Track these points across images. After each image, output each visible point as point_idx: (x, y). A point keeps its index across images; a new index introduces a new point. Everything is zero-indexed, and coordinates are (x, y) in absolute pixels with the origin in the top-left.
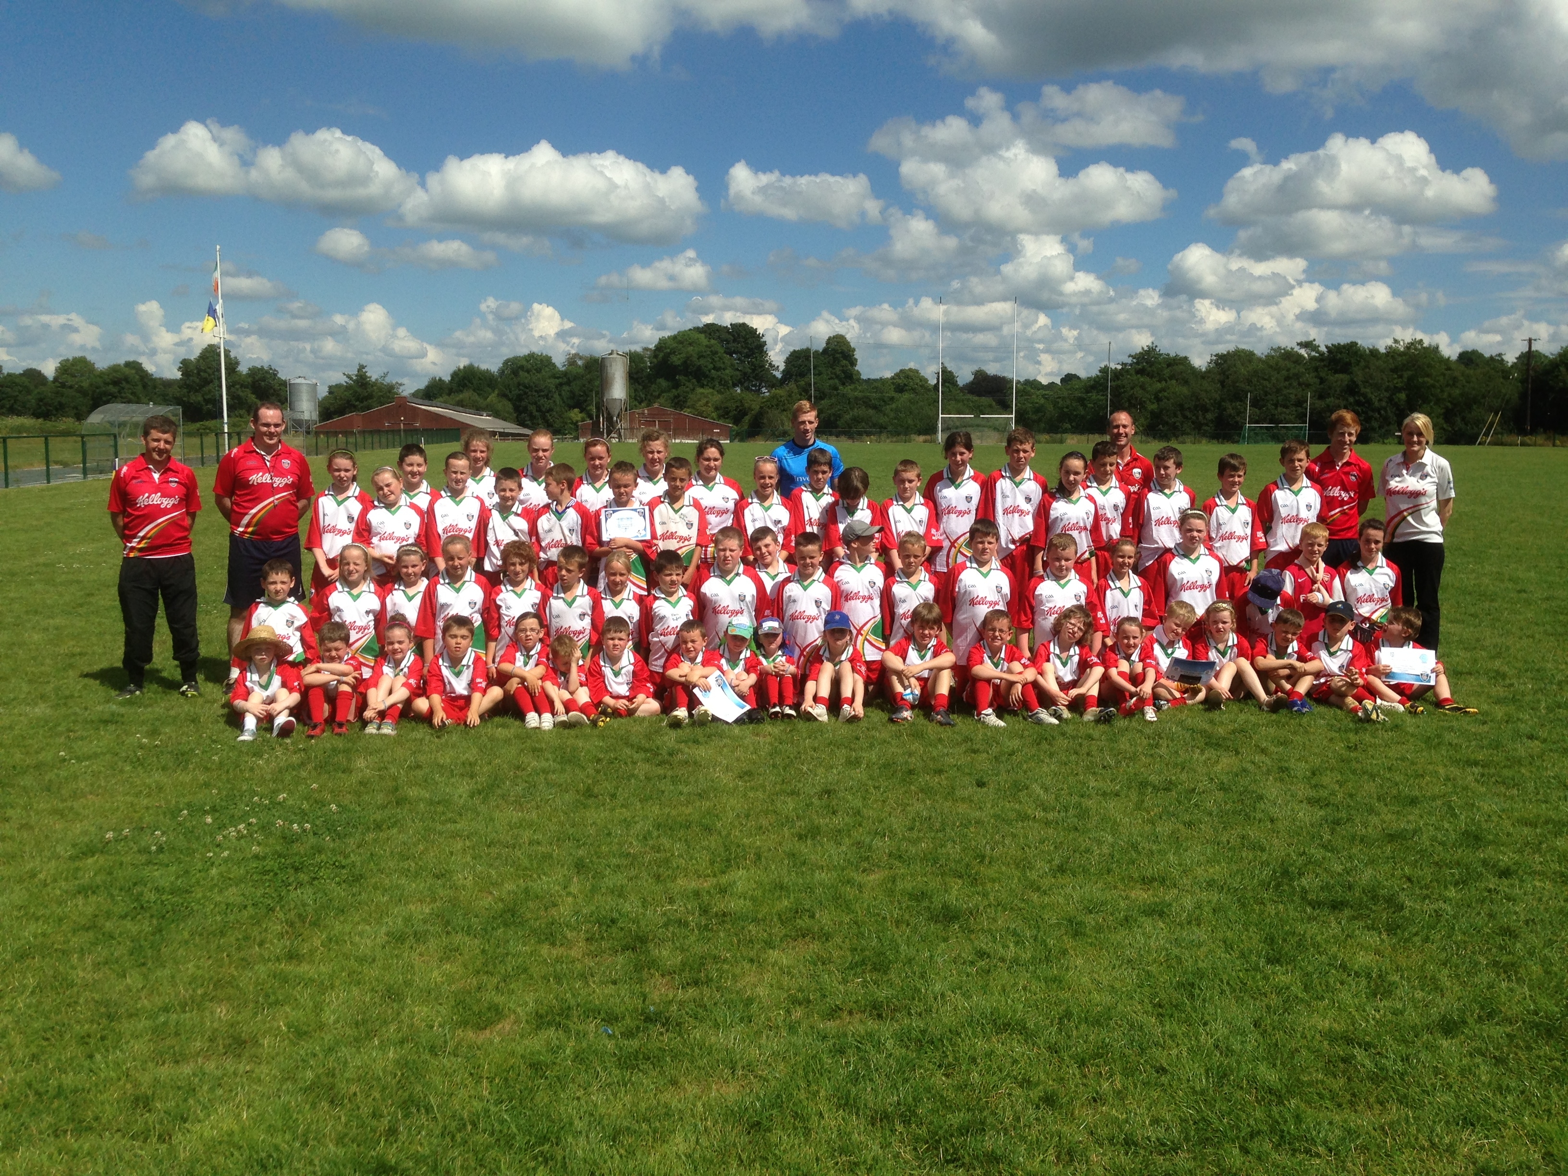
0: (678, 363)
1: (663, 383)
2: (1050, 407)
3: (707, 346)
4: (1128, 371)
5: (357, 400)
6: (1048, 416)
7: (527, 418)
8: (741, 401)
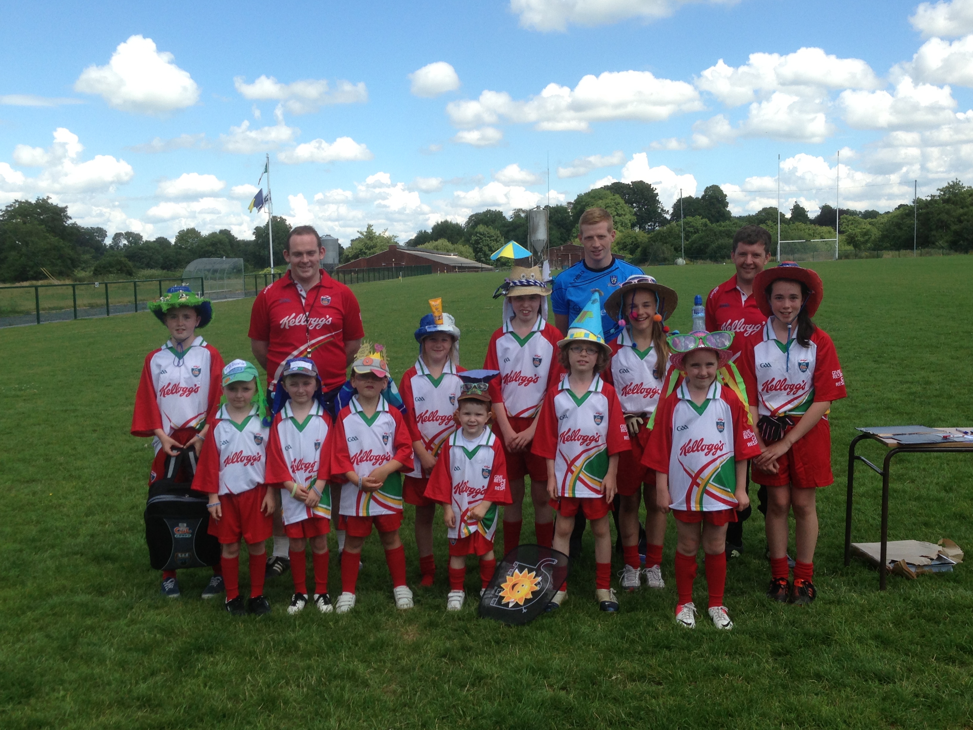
2: (875, 231)
4: (936, 201)
5: (367, 248)
6: (873, 238)
7: (482, 256)
8: (635, 238)
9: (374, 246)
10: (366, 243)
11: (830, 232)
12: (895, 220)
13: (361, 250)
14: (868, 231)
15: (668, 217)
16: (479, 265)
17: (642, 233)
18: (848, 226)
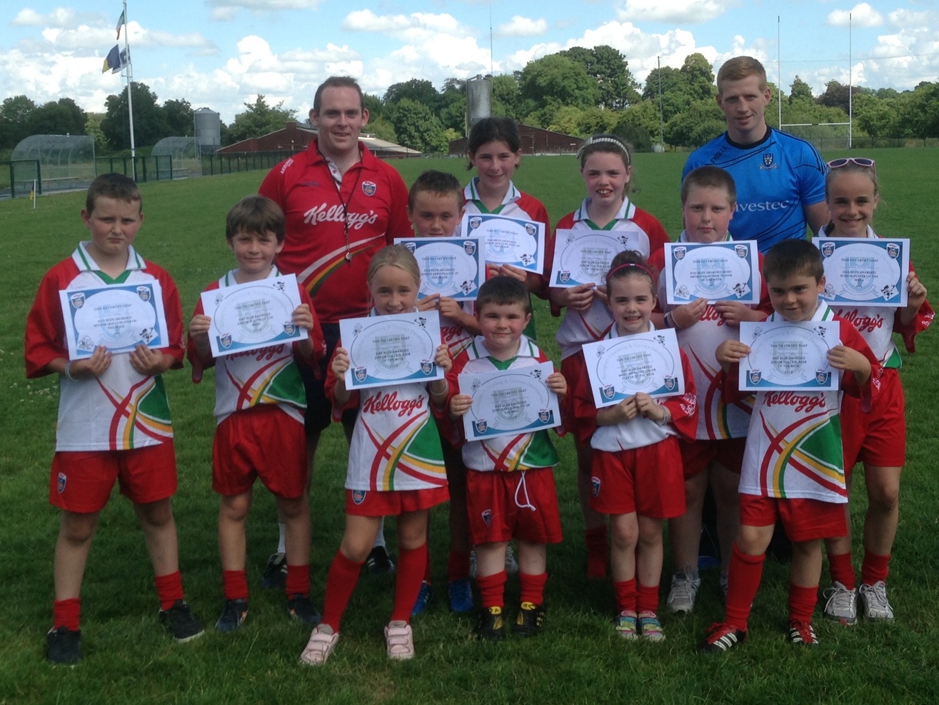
0: (544, 84)
1: (532, 103)
2: (894, 114)
3: (570, 68)
5: (257, 126)
6: (892, 122)
7: (406, 139)
8: (601, 118)
9: (267, 123)
10: (255, 119)
11: (839, 115)
12: (919, 101)
13: (248, 128)
14: (886, 113)
15: (641, 92)
16: (404, 150)
17: (609, 111)
18: (861, 107)
